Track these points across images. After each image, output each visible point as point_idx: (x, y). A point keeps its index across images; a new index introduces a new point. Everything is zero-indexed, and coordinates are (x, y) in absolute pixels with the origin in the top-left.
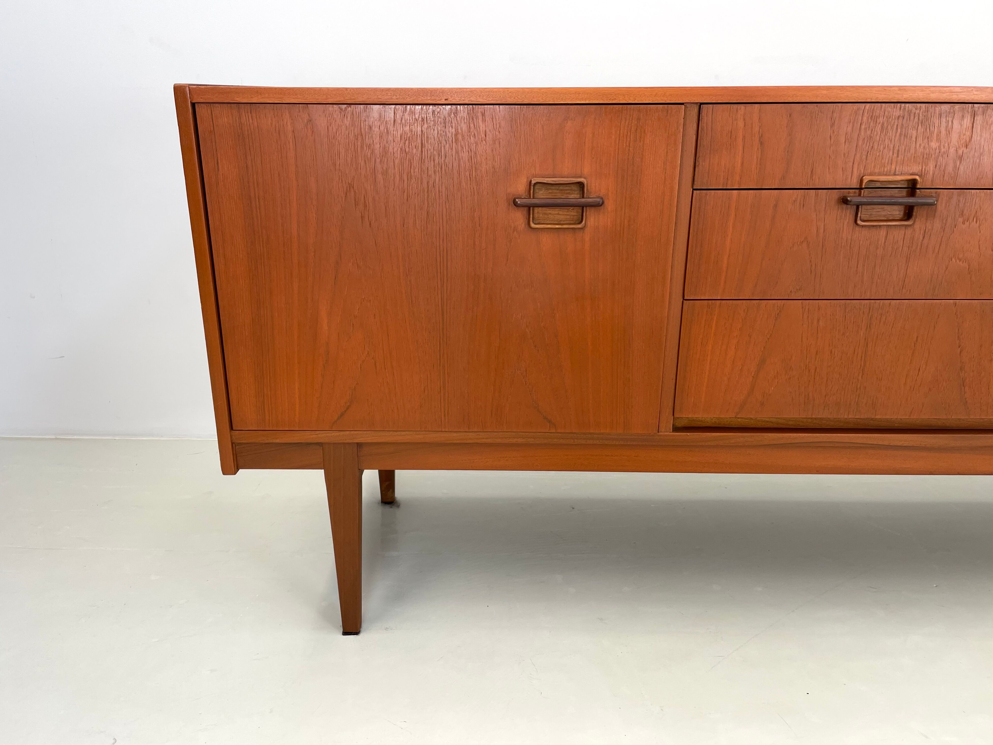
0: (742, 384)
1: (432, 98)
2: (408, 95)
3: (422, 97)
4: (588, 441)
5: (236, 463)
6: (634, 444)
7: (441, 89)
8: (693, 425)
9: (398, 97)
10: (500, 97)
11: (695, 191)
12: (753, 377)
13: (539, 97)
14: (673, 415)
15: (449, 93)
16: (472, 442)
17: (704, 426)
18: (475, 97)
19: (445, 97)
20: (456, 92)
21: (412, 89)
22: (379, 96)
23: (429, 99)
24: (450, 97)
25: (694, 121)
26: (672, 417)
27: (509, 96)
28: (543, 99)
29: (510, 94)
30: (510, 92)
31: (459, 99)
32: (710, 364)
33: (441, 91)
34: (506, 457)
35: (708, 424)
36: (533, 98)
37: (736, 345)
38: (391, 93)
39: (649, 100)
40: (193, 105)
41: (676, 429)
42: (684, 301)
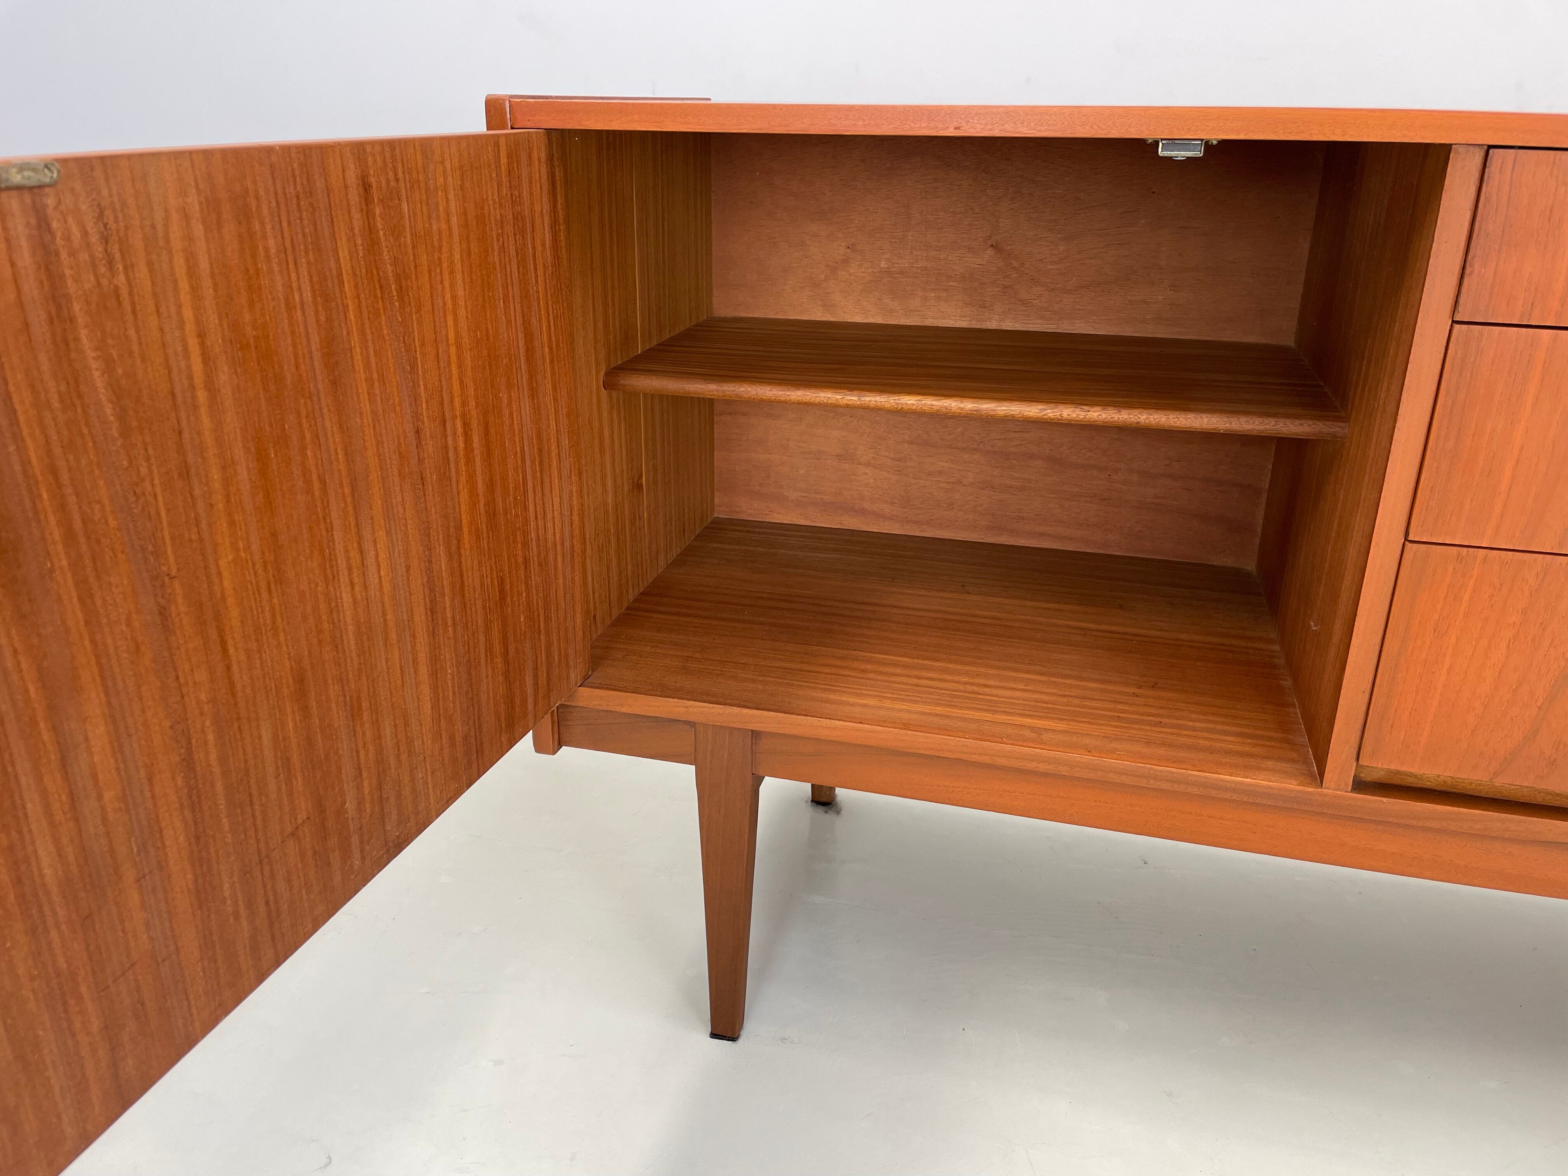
0: (1514, 718)
1: (931, 125)
2: (886, 120)
3: (911, 124)
4: (1176, 786)
5: (556, 736)
6: (1268, 803)
7: (950, 107)
8: (1397, 781)
9: (867, 122)
10: (1063, 124)
11: (1457, 326)
12: (1539, 708)
13: (1142, 125)
14: (1358, 759)
15: (963, 116)
16: (953, 756)
17: (1420, 785)
18: (1012, 125)
19: (955, 123)
20: (976, 114)
21: (894, 107)
22: (832, 121)
23: (924, 128)
24: (964, 124)
25: (1472, 183)
26: (1355, 764)
27: (1081, 122)
28: (1150, 129)
29: (1084, 118)
30: (1084, 116)
31: (982, 126)
32: (1448, 673)
33: (949, 112)
34: (1015, 792)
35: (1428, 783)
36: (1130, 127)
37: (1510, 641)
38: (854, 115)
39: (1377, 136)
41: (1360, 785)
42: (1407, 543)
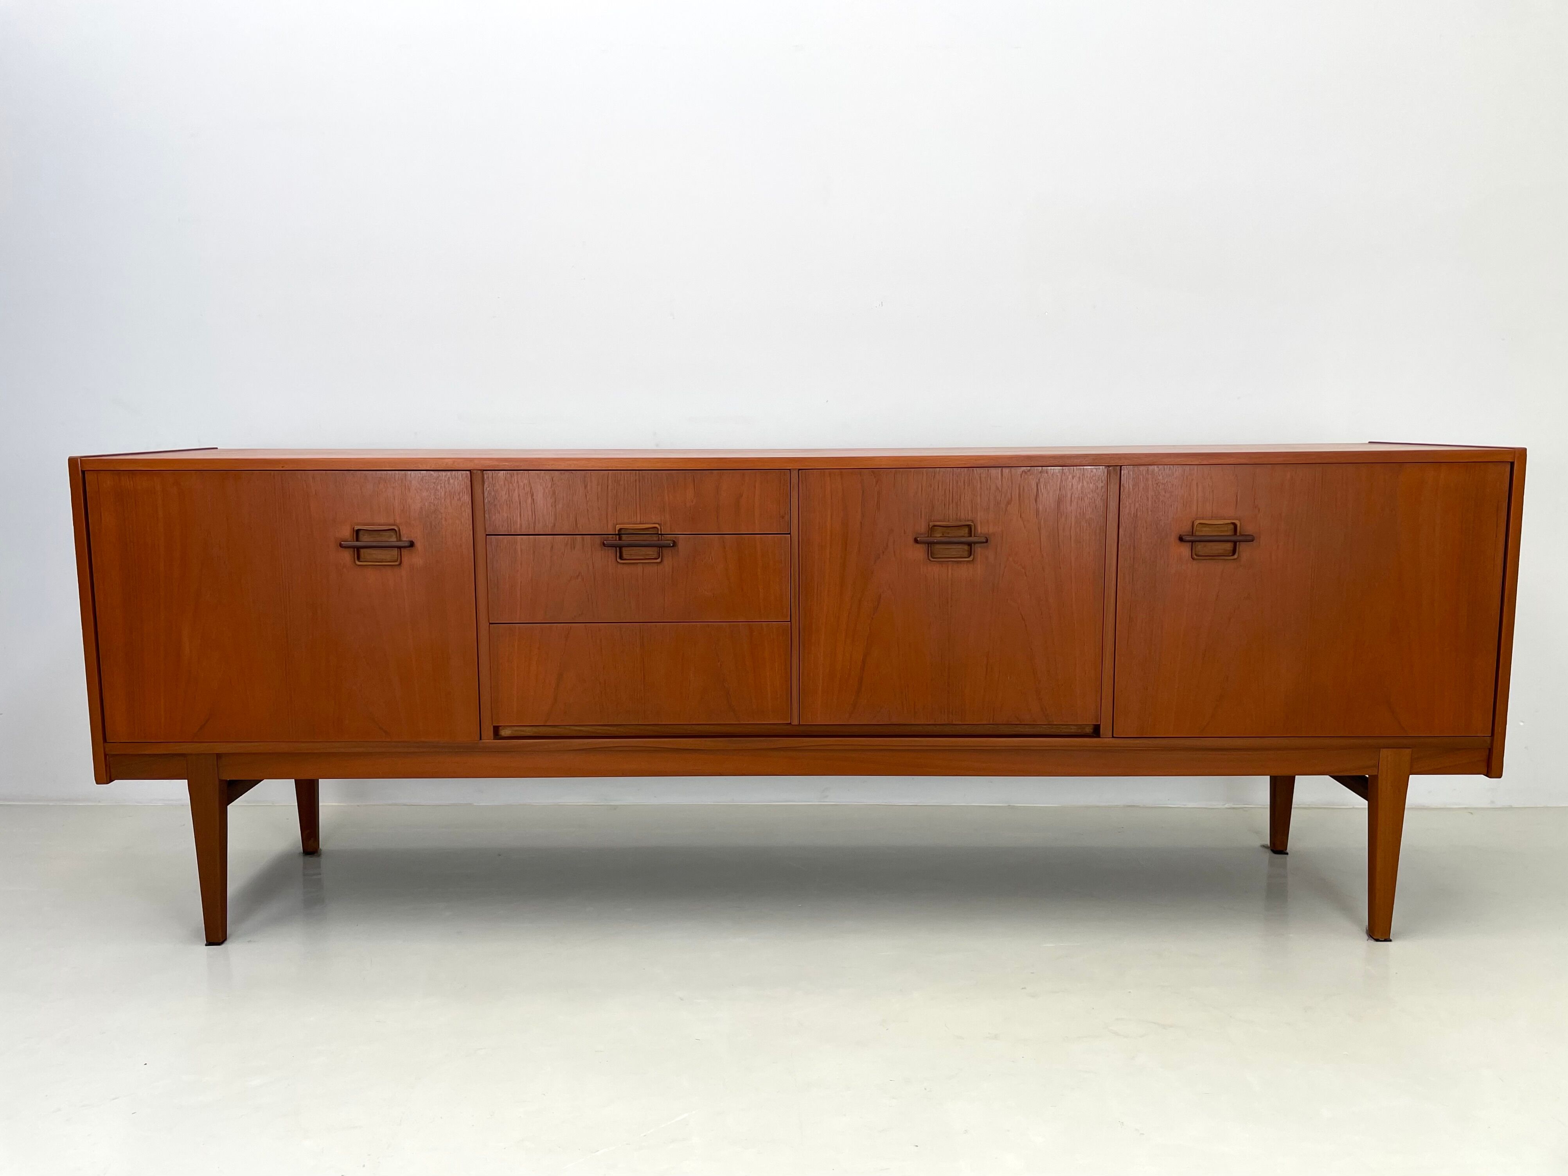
0: (546, 695)
5: (116, 774)
11: (487, 536)
12: (554, 689)
14: (492, 723)
26: (492, 726)
32: (517, 678)
37: (536, 661)
40: (83, 472)
42: (490, 625)
